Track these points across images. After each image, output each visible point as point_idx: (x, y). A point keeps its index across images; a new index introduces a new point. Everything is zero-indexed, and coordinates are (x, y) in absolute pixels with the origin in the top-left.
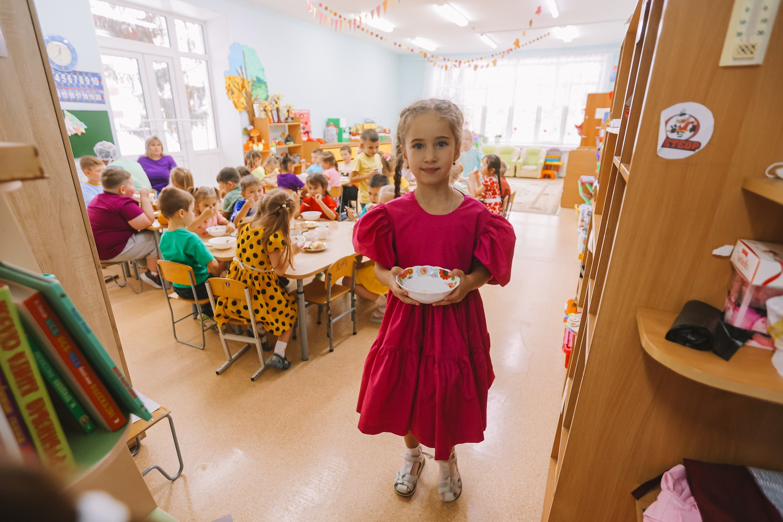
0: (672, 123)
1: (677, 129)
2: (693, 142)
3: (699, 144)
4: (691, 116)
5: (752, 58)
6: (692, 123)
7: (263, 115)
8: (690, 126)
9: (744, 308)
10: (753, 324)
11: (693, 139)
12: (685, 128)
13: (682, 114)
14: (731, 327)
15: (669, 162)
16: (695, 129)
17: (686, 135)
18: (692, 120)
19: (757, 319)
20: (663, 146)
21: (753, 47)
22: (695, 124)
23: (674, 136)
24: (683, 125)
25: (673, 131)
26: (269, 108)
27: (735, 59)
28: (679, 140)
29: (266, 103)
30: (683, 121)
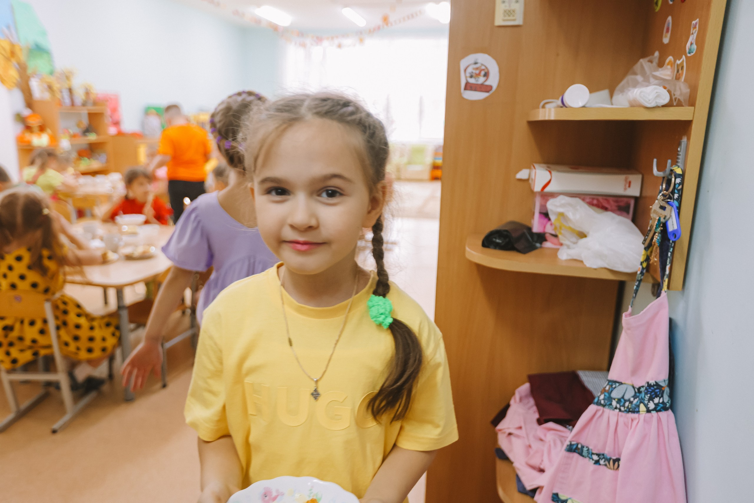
0: (470, 70)
1: (474, 75)
2: (487, 86)
3: (491, 87)
4: (482, 65)
5: (514, 20)
6: (483, 70)
7: (47, 96)
8: (483, 73)
9: (537, 215)
10: (545, 227)
11: (487, 83)
12: (479, 74)
13: (476, 63)
14: (532, 234)
15: (473, 103)
16: (486, 75)
17: (481, 80)
18: (483, 67)
19: (546, 223)
20: (466, 89)
21: (514, 11)
22: (486, 71)
23: (472, 81)
24: (477, 72)
25: (471, 77)
26: (56, 86)
27: (504, 20)
28: (477, 85)
29: (52, 80)
30: (477, 69)
